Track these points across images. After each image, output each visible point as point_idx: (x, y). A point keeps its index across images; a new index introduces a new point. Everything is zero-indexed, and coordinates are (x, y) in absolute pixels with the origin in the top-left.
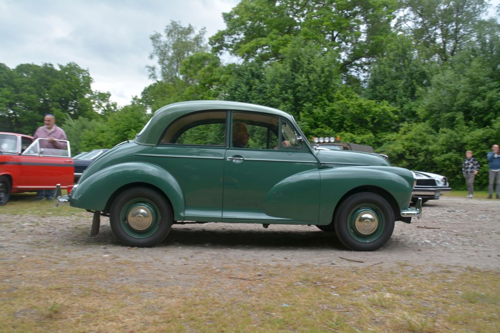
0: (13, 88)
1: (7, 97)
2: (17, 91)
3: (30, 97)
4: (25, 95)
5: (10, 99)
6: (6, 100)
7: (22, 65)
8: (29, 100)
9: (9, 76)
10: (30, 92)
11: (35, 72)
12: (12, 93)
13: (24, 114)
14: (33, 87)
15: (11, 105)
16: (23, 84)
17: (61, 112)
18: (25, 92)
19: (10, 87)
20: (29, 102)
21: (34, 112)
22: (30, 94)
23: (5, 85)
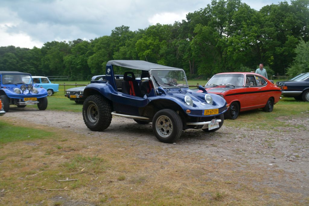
0: (260, 25)
1: (256, 32)
2: (262, 27)
3: (270, 30)
4: (266, 29)
5: (257, 33)
6: (255, 34)
7: (265, 7)
8: (269, 32)
9: (257, 17)
10: (271, 26)
11: (275, 10)
12: (259, 29)
13: (267, 43)
14: (272, 22)
15: (258, 37)
16: (266, 20)
17: (294, 38)
18: (267, 26)
19: (258, 24)
20: (270, 33)
21: (274, 40)
22: (270, 28)
23: (254, 24)
